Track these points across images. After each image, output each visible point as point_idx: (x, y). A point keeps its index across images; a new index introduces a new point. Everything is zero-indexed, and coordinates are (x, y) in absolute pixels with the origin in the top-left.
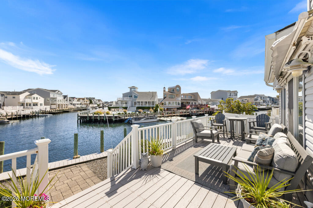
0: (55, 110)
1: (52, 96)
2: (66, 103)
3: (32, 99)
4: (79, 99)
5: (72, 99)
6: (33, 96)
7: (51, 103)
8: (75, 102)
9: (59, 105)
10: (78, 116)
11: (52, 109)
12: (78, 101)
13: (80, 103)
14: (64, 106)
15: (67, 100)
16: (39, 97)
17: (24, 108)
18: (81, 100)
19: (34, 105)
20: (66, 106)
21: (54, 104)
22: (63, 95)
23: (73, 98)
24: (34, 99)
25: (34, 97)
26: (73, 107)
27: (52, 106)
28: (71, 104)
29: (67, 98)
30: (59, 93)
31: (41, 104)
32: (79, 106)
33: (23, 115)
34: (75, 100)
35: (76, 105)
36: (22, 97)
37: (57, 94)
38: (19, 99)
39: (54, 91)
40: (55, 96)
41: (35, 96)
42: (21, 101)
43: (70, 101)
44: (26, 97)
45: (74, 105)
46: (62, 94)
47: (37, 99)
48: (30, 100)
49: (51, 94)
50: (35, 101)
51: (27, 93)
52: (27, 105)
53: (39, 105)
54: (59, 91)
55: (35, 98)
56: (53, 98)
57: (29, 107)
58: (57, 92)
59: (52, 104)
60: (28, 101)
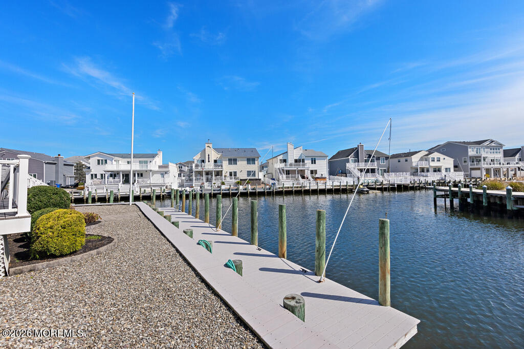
1: (472, 152)
2: (512, 166)
3: (429, 162)
6: (431, 156)
7: (470, 167)
15: (520, 159)
16: (442, 156)
19: (435, 171)
21: (479, 169)
22: (504, 148)
24: (433, 160)
25: (434, 158)
27: (473, 172)
29: (521, 156)
30: (493, 144)
31: (446, 169)
36: (415, 158)
37: (487, 147)
39: (477, 143)
40: (482, 153)
41: (436, 155)
42: (414, 165)
44: (421, 159)
46: (501, 146)
47: (439, 160)
49: (469, 149)
50: (435, 164)
52: (422, 171)
53: (443, 171)
54: (492, 142)
55: (436, 160)
56: (476, 157)
57: (425, 173)
58: (487, 143)
59: (472, 169)
60: (423, 164)
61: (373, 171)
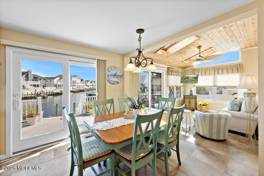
0: (75, 90)
2: (82, 85)
3: (61, 82)
4: (92, 82)
5: (86, 82)
6: (62, 80)
8: (89, 84)
9: (78, 86)
10: (87, 94)
11: (73, 89)
12: (91, 83)
13: (91, 84)
14: (81, 87)
15: (83, 83)
17: (56, 88)
18: (93, 82)
19: (62, 86)
20: (82, 87)
21: (75, 86)
22: (80, 79)
23: (88, 81)
26: (87, 87)
27: (73, 87)
28: (86, 85)
29: (83, 82)
30: (78, 77)
32: (91, 87)
33: (55, 93)
34: (89, 82)
35: (89, 86)
36: (55, 81)
38: (54, 82)
39: (75, 76)
40: (76, 80)
42: (55, 83)
43: (85, 83)
44: (58, 81)
45: (88, 86)
48: (60, 82)
49: (73, 78)
51: (59, 78)
52: (58, 86)
56: (74, 81)
57: (59, 87)
58: (77, 77)
59: (73, 86)
60: (59, 83)
61: (38, 86)
